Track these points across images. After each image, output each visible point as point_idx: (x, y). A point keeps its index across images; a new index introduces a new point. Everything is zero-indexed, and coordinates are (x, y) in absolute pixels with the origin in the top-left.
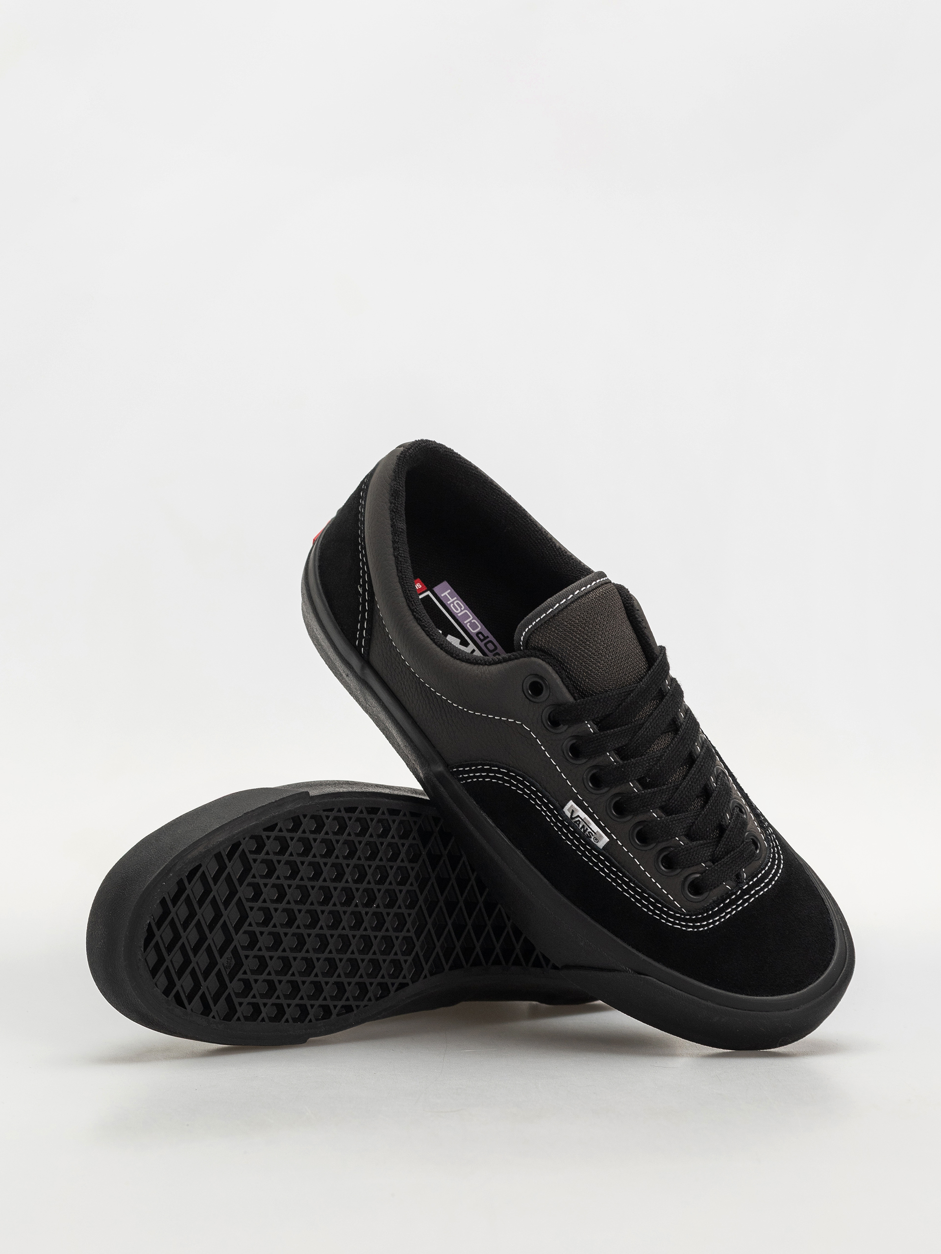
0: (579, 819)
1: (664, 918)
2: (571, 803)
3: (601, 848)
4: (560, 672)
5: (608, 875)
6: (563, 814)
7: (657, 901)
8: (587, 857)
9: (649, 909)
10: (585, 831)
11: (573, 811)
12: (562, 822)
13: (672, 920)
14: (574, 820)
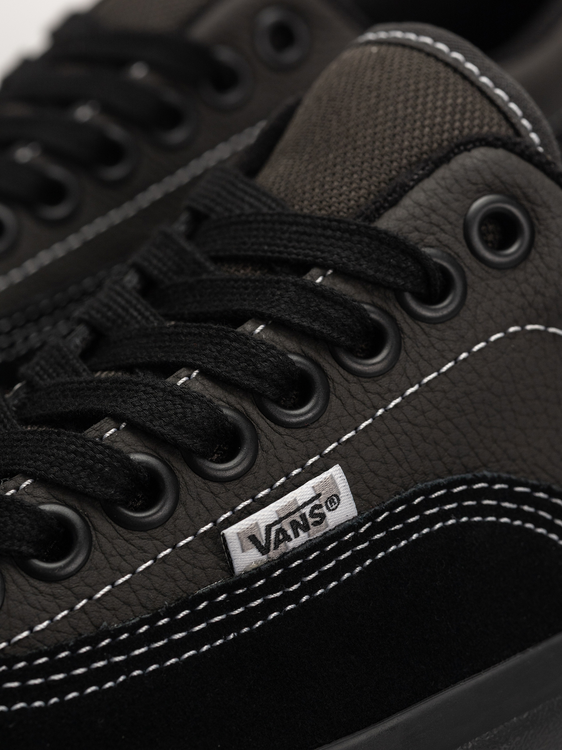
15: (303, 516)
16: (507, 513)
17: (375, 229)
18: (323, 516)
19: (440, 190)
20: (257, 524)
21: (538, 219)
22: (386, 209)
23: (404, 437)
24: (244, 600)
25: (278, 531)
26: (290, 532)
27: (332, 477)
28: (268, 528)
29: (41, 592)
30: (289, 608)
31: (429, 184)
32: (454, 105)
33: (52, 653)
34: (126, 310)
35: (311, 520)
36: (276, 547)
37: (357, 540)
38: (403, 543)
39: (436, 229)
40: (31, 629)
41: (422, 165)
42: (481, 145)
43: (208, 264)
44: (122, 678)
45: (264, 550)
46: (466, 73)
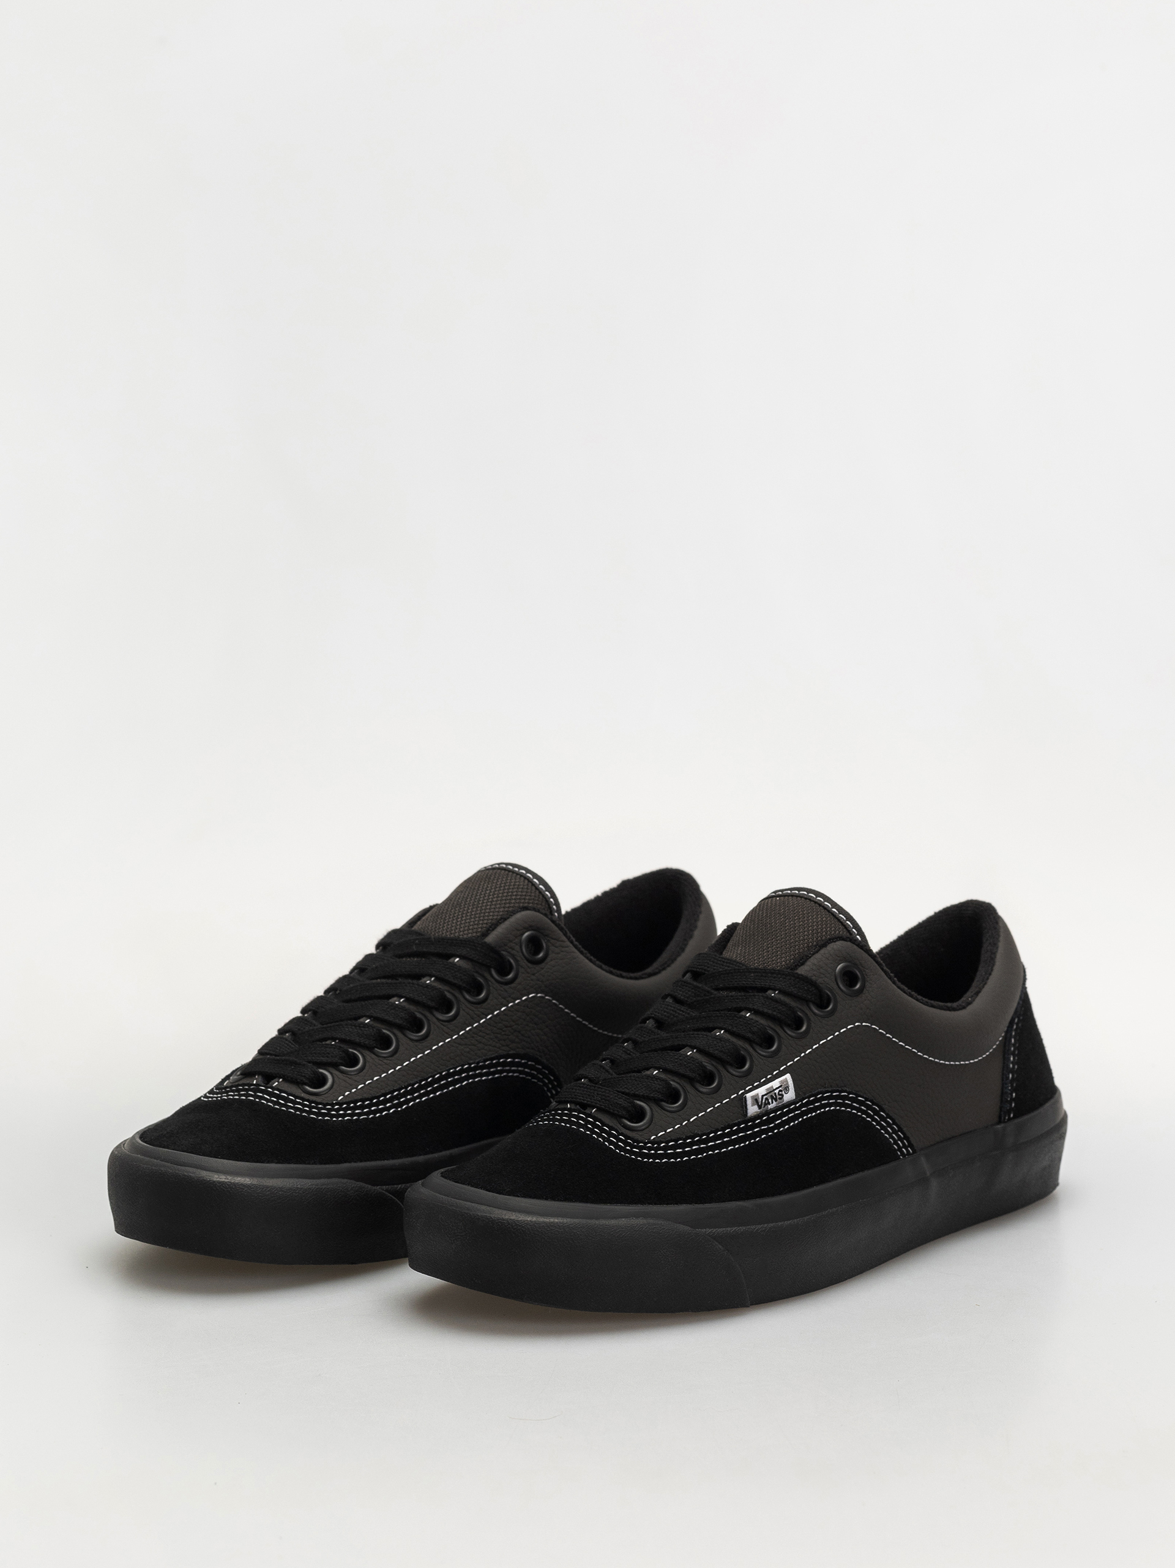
15: (775, 1094)
16: (855, 1108)
17: (797, 973)
18: (782, 1095)
19: (824, 959)
20: (758, 1094)
21: (866, 975)
22: (800, 966)
23: (813, 1067)
24: (752, 1128)
25: (767, 1099)
26: (770, 1101)
27: (786, 1079)
28: (763, 1096)
29: (668, 1116)
30: (770, 1134)
31: (818, 956)
32: (822, 921)
33: (676, 1141)
34: (676, 1012)
35: (778, 1097)
36: (764, 1107)
37: (796, 1109)
38: (814, 1114)
39: (823, 976)
40: (665, 1131)
41: (814, 948)
42: (840, 940)
43: (713, 991)
44: (705, 1154)
45: (760, 1107)
46: (825, 906)
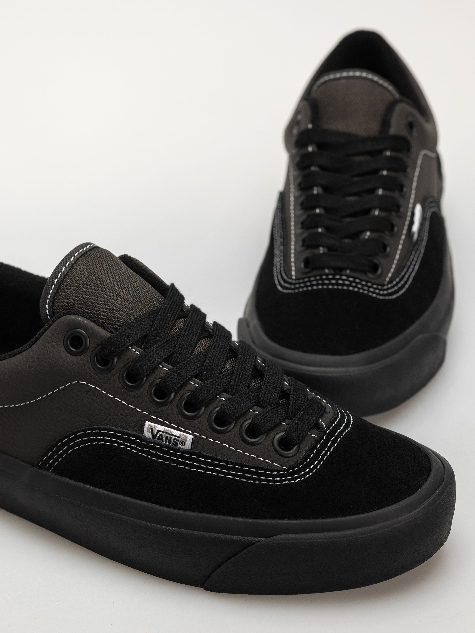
0: (160, 433)
1: (270, 481)
2: (147, 423)
3: (190, 449)
4: (91, 317)
5: (206, 469)
6: (145, 439)
7: (258, 469)
8: (181, 463)
9: (254, 479)
10: (170, 442)
11: (152, 429)
12: (147, 446)
13: (279, 479)
14: (157, 438)
